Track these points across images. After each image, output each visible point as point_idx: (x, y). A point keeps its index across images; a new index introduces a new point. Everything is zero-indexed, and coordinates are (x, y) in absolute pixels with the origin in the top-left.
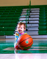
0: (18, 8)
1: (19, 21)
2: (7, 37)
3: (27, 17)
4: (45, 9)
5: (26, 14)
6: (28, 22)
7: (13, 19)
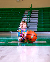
0: (21, 10)
1: (22, 20)
2: (12, 33)
4: (43, 11)
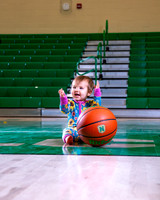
0: (75, 38)
1: (76, 71)
2: (45, 112)
3: (98, 61)
4: (143, 42)
5: (96, 54)
6: (101, 76)
7: (61, 67)
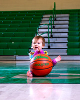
0: (36, 13)
2: (18, 58)
3: (50, 27)
